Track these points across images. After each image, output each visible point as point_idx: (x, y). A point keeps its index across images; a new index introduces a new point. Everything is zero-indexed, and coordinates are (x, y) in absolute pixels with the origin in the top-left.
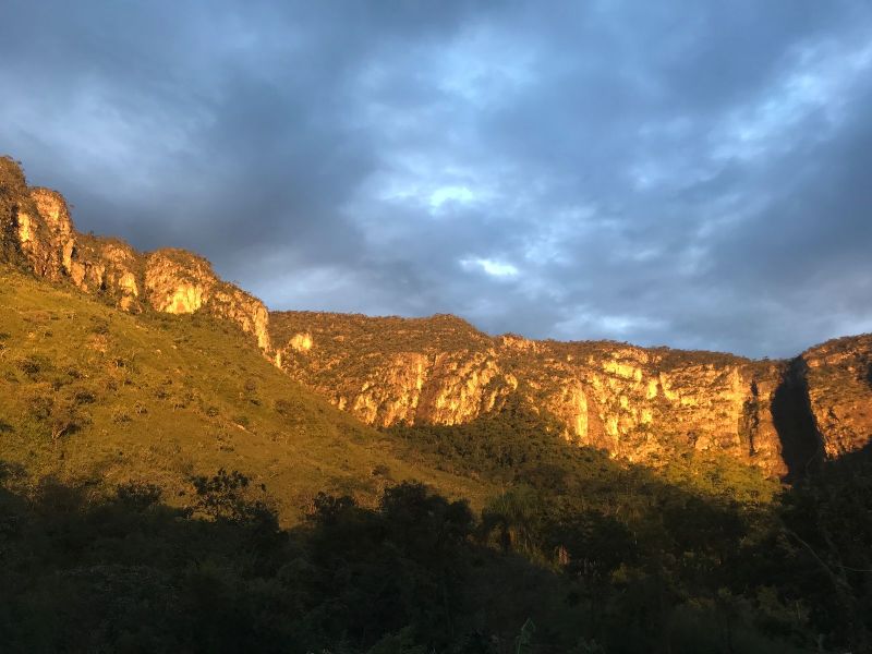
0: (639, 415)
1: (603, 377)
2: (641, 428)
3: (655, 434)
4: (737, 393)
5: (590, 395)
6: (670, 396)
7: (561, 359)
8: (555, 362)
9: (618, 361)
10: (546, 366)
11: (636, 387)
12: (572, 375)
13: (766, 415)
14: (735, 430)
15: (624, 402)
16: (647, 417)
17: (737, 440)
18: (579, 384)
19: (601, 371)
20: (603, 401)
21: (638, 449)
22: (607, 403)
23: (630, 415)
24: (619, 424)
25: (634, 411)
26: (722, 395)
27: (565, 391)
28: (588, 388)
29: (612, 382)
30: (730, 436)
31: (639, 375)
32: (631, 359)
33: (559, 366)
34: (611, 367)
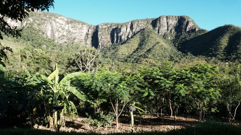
0: (63, 33)
1: (55, 22)
2: (63, 36)
3: (66, 37)
4: (85, 30)
5: (52, 27)
6: (71, 29)
7: (45, 16)
8: (43, 17)
9: (60, 19)
10: (41, 17)
11: (63, 26)
12: (48, 21)
13: (90, 36)
14: (83, 38)
15: (60, 29)
16: (65, 33)
17: (83, 41)
18: (50, 23)
19: (55, 21)
20: (55, 28)
21: (62, 40)
22: (56, 29)
23: (61, 32)
24: (58, 34)
25: (62, 32)
26: (82, 31)
27: (46, 24)
28: (51, 24)
29: (58, 24)
30: (82, 40)
31: (64, 23)
32: (63, 19)
33: (44, 18)
34: (57, 20)
